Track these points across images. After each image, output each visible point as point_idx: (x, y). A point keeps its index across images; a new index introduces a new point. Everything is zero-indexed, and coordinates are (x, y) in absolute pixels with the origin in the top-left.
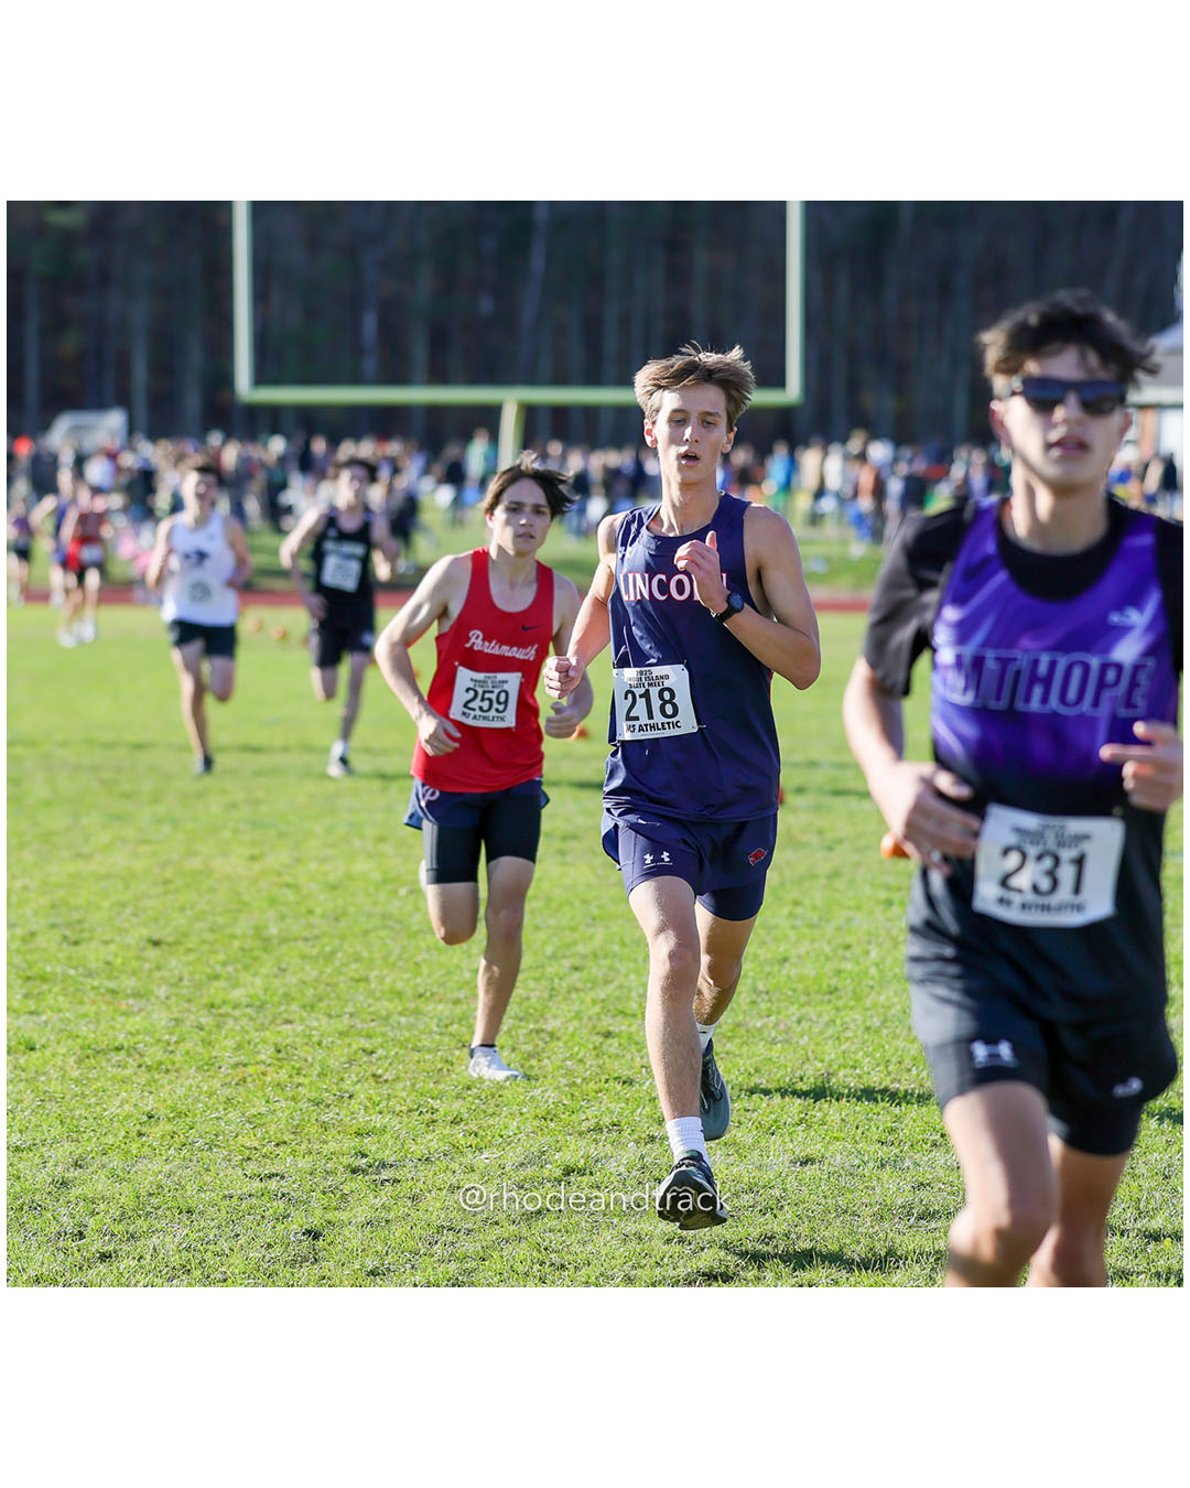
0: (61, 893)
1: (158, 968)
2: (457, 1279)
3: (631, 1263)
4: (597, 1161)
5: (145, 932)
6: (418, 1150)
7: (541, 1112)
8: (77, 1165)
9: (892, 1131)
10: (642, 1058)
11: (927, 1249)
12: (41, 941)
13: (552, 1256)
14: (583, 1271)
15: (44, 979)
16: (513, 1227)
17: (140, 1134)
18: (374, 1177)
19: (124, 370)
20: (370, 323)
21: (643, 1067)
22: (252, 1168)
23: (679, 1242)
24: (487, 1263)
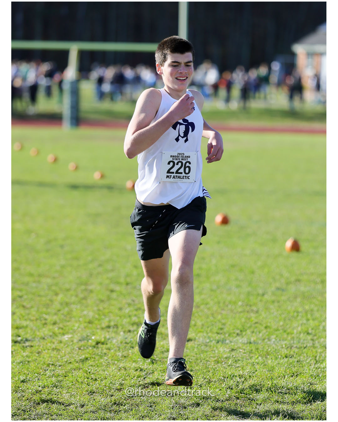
2: (55, 384)
3: (122, 379)
6: (40, 334)
7: (87, 320)
9: (221, 329)
11: (235, 374)
13: (92, 375)
14: (104, 381)
16: (77, 364)
23: (140, 370)
24: (67, 378)
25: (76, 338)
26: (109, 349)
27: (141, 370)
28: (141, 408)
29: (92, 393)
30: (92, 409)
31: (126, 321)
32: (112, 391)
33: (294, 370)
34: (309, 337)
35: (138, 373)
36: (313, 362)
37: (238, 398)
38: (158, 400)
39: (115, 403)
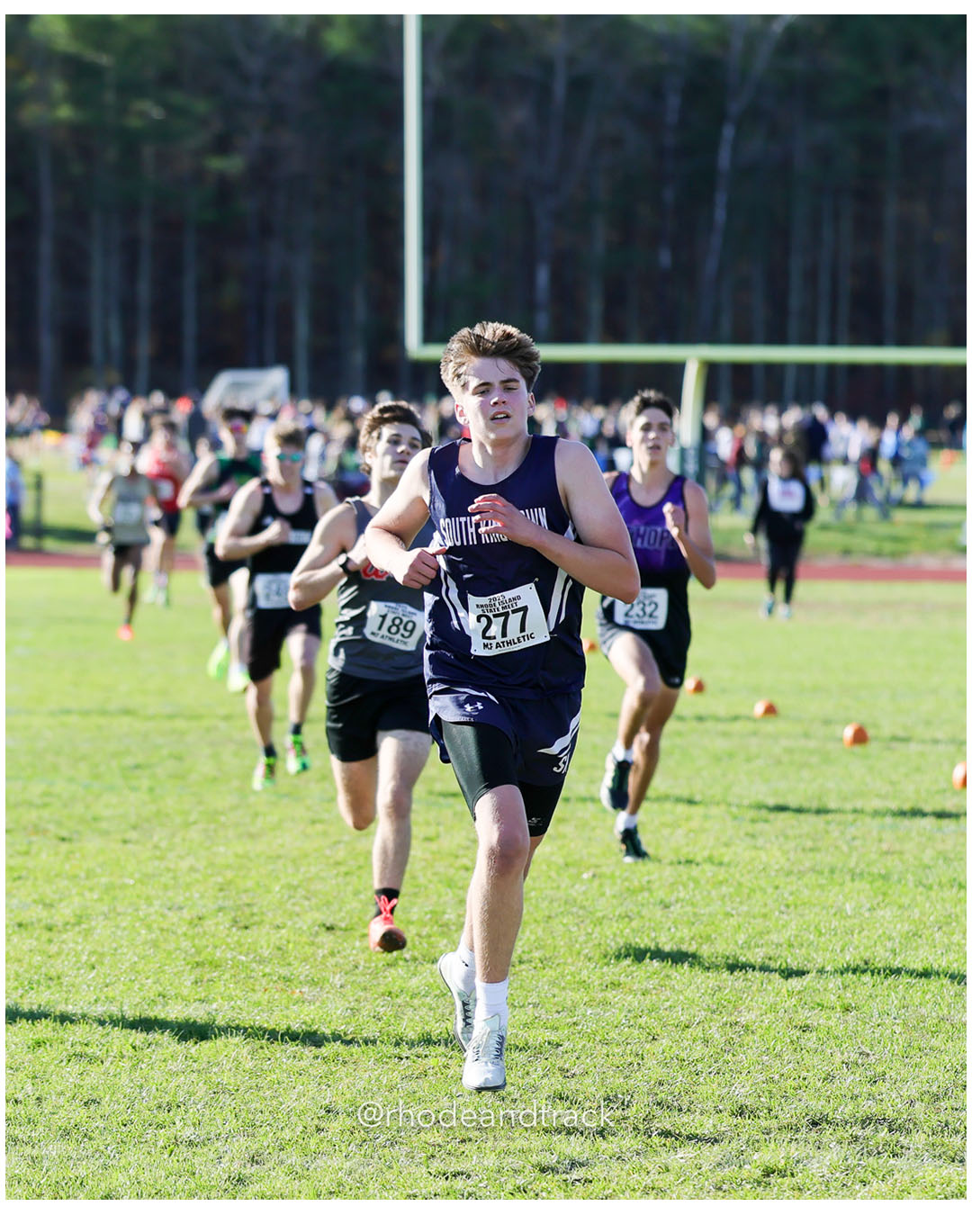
0: (229, 875)
1: (332, 954)
4: (798, 1162)
5: (319, 917)
8: (253, 1161)
10: (842, 1054)
12: (209, 924)
15: (216, 966)
17: (319, 1130)
18: (564, 1176)
19: (286, 325)
20: (543, 276)
21: (843, 1063)
22: (436, 1166)
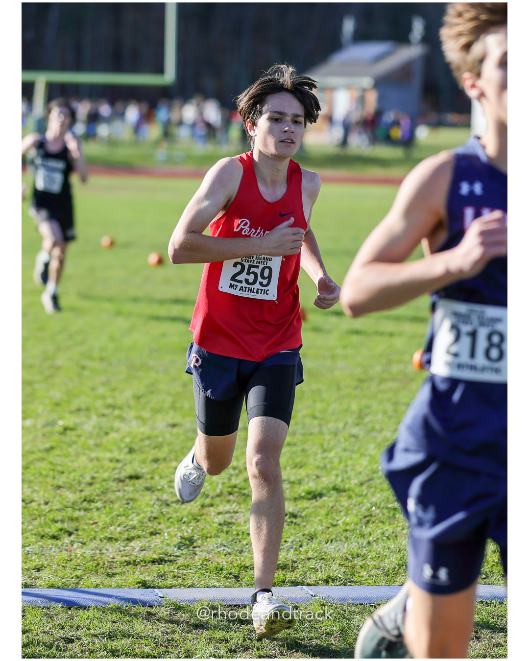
25: (40, 422)
26: (79, 436)
27: (118, 461)
28: (116, 506)
29: (59, 487)
30: (58, 506)
31: (99, 403)
32: (83, 486)
33: (298, 460)
34: (316, 422)
35: (112, 465)
36: (320, 451)
37: (230, 494)
38: (137, 496)
39: (85, 500)
